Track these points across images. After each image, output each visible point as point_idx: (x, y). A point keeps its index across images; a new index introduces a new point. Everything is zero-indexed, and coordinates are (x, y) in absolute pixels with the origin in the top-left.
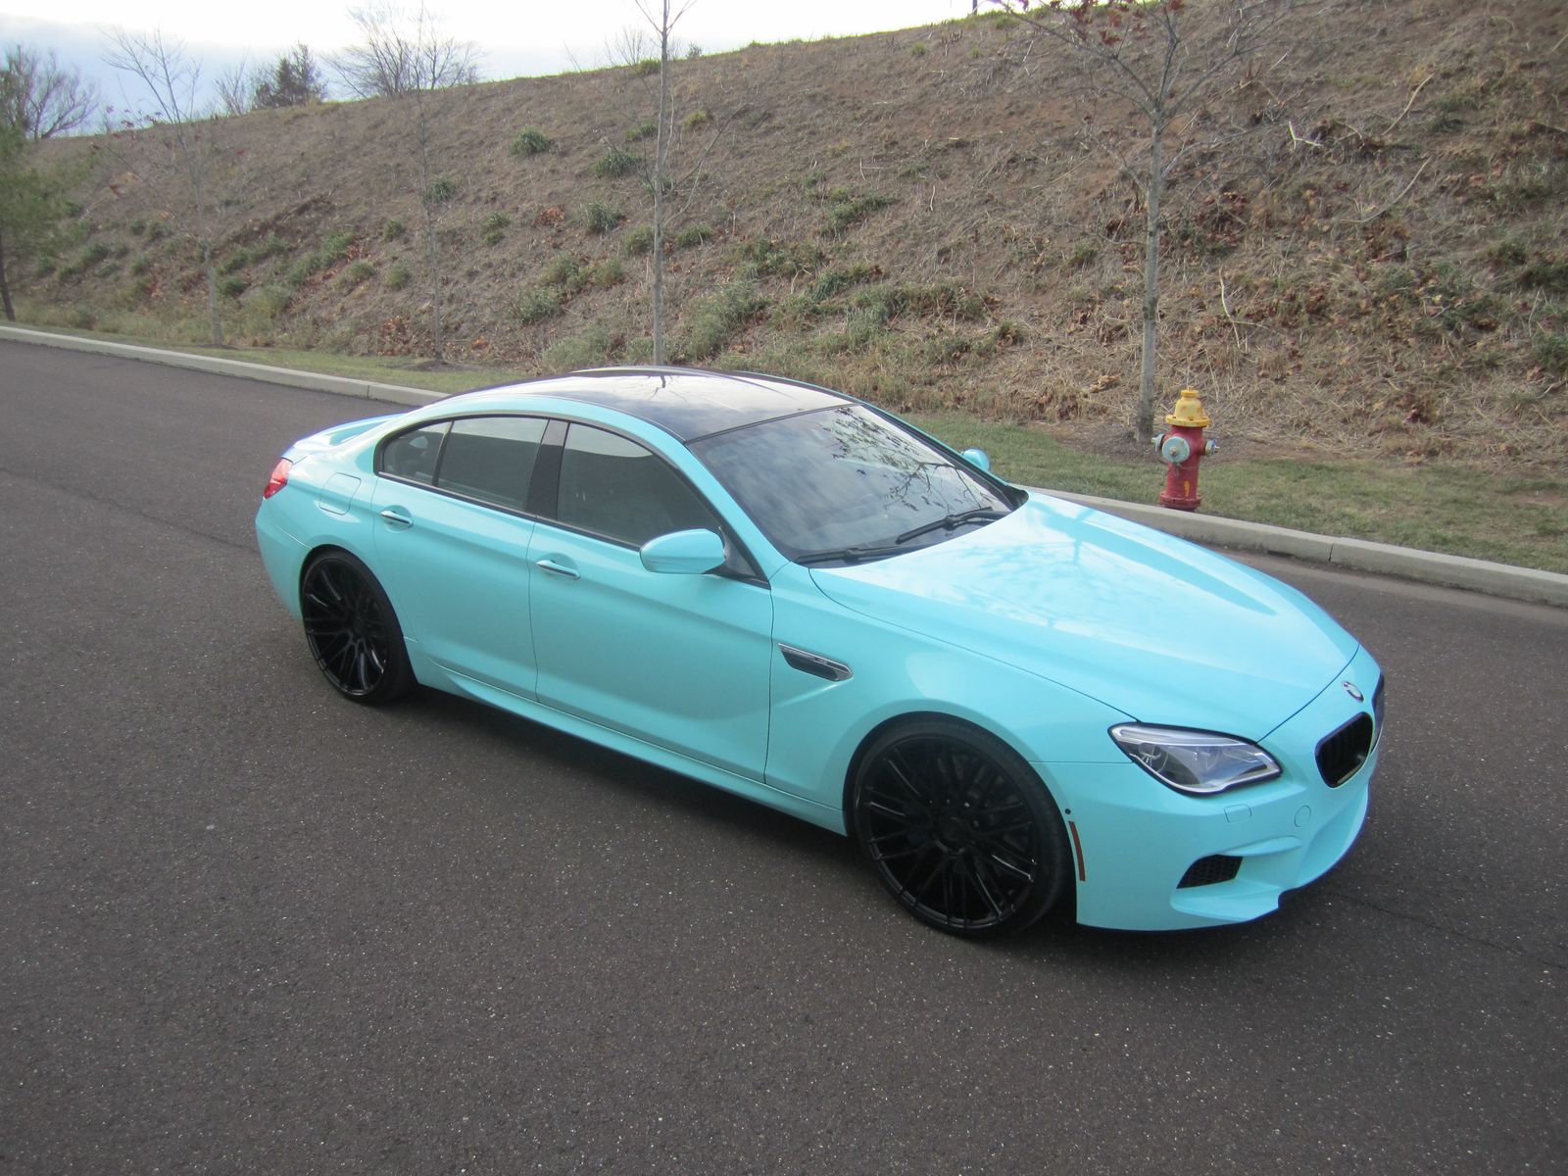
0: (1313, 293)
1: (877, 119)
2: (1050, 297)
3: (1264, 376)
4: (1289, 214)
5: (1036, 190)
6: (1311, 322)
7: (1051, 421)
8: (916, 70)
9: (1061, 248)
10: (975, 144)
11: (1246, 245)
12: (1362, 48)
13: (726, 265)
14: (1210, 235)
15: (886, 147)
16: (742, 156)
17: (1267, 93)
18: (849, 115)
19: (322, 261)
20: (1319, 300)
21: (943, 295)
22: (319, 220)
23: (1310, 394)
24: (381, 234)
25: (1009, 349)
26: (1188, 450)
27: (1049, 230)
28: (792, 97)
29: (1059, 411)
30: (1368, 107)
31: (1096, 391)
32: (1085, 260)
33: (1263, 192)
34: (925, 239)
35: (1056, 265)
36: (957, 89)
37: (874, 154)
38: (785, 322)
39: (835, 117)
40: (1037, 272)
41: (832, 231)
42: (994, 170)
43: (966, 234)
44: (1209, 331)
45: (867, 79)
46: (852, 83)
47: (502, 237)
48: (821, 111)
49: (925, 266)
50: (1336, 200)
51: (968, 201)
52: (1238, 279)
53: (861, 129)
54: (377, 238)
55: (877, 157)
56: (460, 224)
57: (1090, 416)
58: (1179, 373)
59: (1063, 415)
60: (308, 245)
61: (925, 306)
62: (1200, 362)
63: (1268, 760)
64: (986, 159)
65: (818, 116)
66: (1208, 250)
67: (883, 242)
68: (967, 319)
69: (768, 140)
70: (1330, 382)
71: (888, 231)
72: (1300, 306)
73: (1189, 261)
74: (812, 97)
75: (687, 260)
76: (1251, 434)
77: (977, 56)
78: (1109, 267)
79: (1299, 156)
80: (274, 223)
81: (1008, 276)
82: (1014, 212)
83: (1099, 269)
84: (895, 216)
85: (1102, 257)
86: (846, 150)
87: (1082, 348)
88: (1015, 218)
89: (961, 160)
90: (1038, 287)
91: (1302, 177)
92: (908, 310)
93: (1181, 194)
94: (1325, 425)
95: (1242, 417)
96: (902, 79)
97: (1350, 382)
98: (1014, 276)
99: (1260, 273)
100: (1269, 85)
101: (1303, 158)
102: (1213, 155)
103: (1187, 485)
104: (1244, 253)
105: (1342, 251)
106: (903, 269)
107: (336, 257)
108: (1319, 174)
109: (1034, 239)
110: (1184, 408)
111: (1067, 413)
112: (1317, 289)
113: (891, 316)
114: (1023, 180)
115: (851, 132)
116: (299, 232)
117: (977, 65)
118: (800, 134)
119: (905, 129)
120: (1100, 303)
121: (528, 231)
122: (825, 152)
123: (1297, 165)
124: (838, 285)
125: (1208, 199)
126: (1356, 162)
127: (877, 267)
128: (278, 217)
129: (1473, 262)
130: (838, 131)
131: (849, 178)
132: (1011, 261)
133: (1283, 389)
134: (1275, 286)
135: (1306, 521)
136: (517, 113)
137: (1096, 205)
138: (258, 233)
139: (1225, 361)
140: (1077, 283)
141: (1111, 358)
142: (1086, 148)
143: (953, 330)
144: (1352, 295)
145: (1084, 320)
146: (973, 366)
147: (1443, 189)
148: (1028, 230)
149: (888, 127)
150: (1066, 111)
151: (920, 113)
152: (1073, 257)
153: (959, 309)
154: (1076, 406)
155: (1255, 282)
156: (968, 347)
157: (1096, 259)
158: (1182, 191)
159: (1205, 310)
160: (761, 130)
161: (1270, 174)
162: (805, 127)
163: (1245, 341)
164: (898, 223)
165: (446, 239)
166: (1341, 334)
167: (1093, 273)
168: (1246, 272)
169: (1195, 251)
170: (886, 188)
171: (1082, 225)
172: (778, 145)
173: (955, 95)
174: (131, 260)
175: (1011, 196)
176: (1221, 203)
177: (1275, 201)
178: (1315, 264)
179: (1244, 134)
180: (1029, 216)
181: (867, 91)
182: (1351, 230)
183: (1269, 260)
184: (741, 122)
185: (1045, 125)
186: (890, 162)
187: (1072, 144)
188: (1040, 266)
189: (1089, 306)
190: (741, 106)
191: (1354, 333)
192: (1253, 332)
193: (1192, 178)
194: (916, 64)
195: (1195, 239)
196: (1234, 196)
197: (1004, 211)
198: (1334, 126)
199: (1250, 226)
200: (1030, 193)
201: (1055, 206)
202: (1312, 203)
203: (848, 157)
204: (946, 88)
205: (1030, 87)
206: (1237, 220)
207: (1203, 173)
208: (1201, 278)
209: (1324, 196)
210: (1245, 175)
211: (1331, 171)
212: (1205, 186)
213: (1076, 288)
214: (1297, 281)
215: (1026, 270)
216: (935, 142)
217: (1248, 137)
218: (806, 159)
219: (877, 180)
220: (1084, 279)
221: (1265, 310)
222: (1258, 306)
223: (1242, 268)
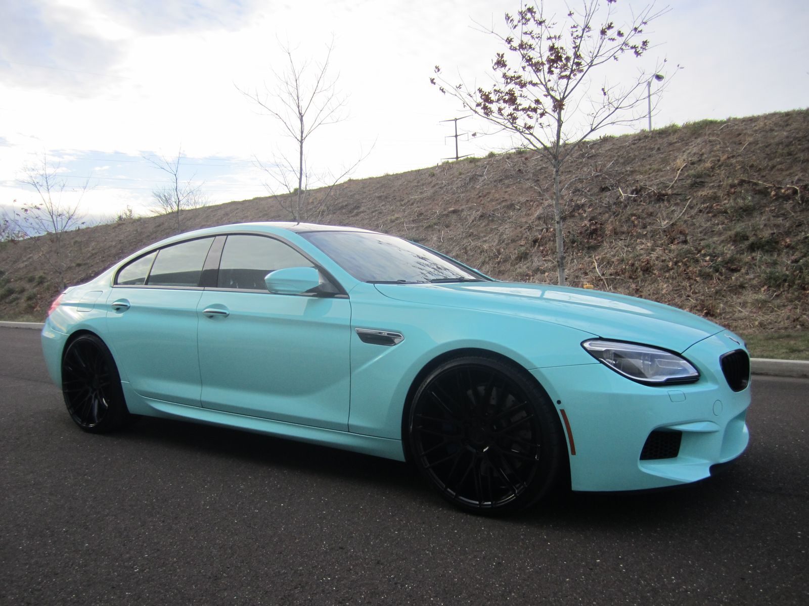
0: (643, 262)
1: (412, 204)
2: (506, 276)
4: (625, 229)
5: (495, 228)
6: (643, 274)
8: (431, 182)
10: (463, 210)
11: (605, 243)
12: (650, 156)
14: (586, 240)
15: (417, 216)
17: (606, 178)
18: (398, 204)
20: (646, 264)
27: (503, 245)
28: (369, 198)
30: (657, 179)
32: (523, 257)
33: (611, 220)
35: (508, 260)
36: (452, 188)
37: (411, 219)
39: (391, 206)
40: (499, 265)
42: (473, 221)
43: (460, 251)
45: (407, 188)
46: (399, 190)
48: (384, 203)
50: (649, 220)
51: (461, 236)
52: (603, 259)
53: (404, 209)
55: (413, 221)
64: (468, 217)
65: (382, 205)
66: (586, 248)
72: (637, 269)
73: (577, 253)
74: (380, 197)
77: (460, 174)
78: (536, 259)
79: (626, 202)
81: (483, 268)
82: (484, 239)
83: (531, 261)
85: (532, 255)
86: (397, 219)
88: (485, 241)
89: (456, 219)
90: (500, 272)
91: (629, 211)
93: (569, 224)
96: (424, 187)
97: (669, 301)
98: (487, 267)
99: (614, 256)
100: (606, 175)
101: (628, 203)
102: (583, 205)
104: (605, 247)
105: (655, 242)
108: (638, 209)
109: (496, 249)
112: (645, 260)
114: (488, 225)
115: (400, 211)
117: (460, 178)
118: (374, 214)
119: (427, 208)
120: (533, 276)
122: (387, 220)
123: (626, 206)
125: (583, 225)
126: (655, 203)
129: (723, 241)
130: (393, 211)
131: (399, 231)
132: (485, 260)
134: (623, 260)
136: (231, 215)
137: (526, 232)
140: (520, 268)
142: (519, 208)
144: (663, 261)
147: (700, 211)
148: (493, 246)
149: (418, 207)
150: (507, 194)
151: (433, 200)
152: (516, 256)
155: (613, 260)
157: (529, 256)
158: (570, 222)
159: (588, 275)
161: (613, 211)
162: (376, 211)
163: (611, 287)
166: (661, 280)
167: (528, 263)
168: (608, 255)
169: (580, 249)
170: (418, 234)
171: (520, 242)
172: (363, 219)
173: (451, 191)
174: (26, 294)
175: (482, 232)
176: (590, 225)
177: (617, 223)
178: (642, 249)
179: (597, 196)
180: (493, 240)
181: (407, 193)
182: (657, 232)
183: (618, 250)
184: (344, 211)
185: (497, 200)
186: (420, 222)
187: (511, 207)
188: (500, 261)
189: (527, 278)
190: (344, 204)
191: (667, 278)
192: (615, 283)
193: (573, 216)
194: (430, 180)
195: (579, 243)
196: (596, 223)
197: (479, 239)
198: (642, 188)
199: (606, 235)
200: (492, 230)
201: (505, 234)
202: (636, 222)
203: (399, 221)
204: (446, 189)
205: (488, 185)
206: (599, 233)
207: (579, 214)
208: (584, 260)
209: (642, 219)
210: (600, 213)
211: (643, 208)
212: (580, 219)
213: (519, 270)
214: (634, 258)
215: (492, 264)
216: (442, 212)
217: (599, 197)
218: (377, 224)
219: (414, 230)
220: (523, 266)
221: (620, 272)
222: (615, 271)
223: (605, 254)
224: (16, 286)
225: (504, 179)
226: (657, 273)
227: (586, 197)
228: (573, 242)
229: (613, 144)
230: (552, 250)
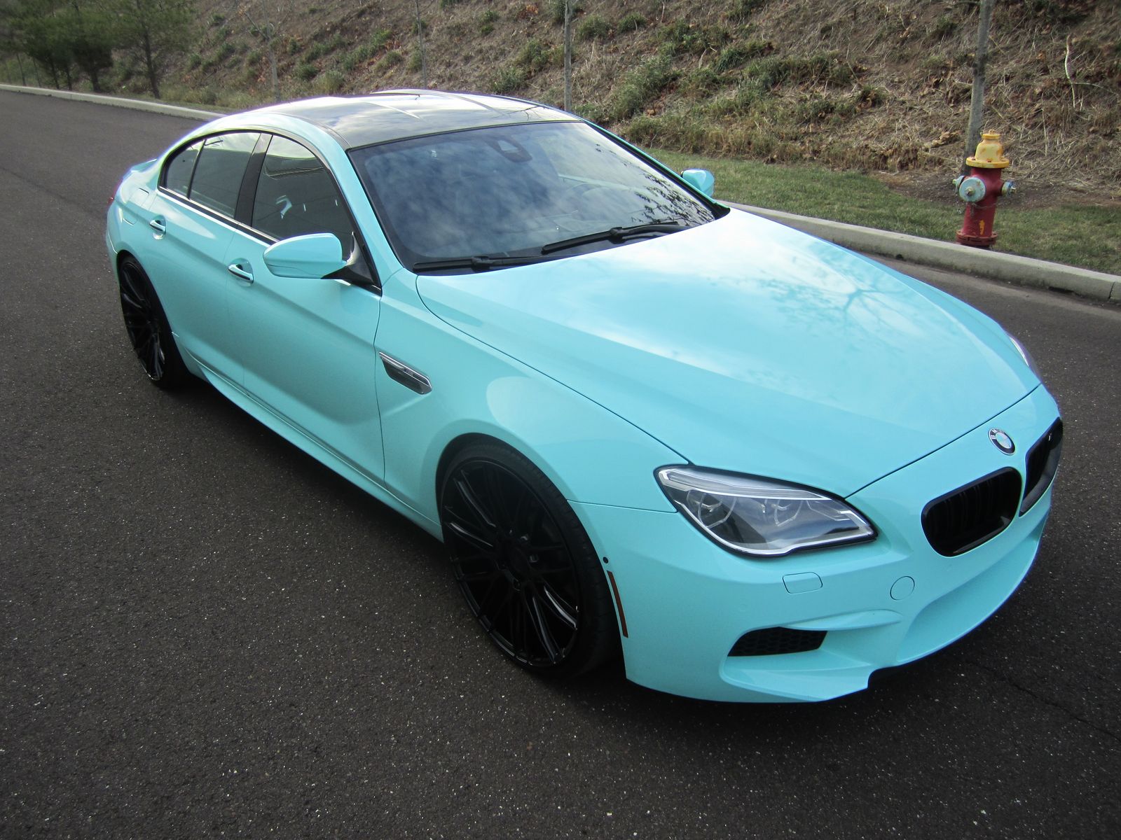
2: (910, 66)
3: (1094, 132)
7: (892, 171)
11: (1097, 12)
13: (651, 46)
14: (1063, 5)
19: (368, 52)
21: (819, 65)
22: (371, 21)
24: (410, 30)
25: (868, 110)
26: (984, 190)
27: (918, 8)
29: (900, 162)
31: (937, 146)
32: (946, 32)
34: (813, 19)
35: (919, 37)
38: (689, 90)
40: (902, 44)
41: (738, 15)
43: (847, 13)
44: (1048, 92)
47: (492, 29)
49: (809, 43)
52: (1082, 45)
54: (408, 33)
56: (465, 20)
57: (927, 167)
58: (1015, 130)
59: (903, 166)
60: (361, 40)
61: (802, 74)
62: (1035, 119)
63: (861, 522)
66: (1059, 20)
67: (778, 24)
68: (837, 85)
71: (783, 14)
73: (1040, 30)
75: (625, 42)
76: (1072, 184)
78: (966, 37)
80: (341, 24)
81: (877, 48)
83: (957, 40)
85: (961, 29)
87: (931, 109)
90: (901, 57)
92: (788, 79)
95: (1067, 169)
98: (883, 48)
99: (1105, 39)
103: (982, 224)
104: (1094, 21)
106: (791, 45)
107: (378, 49)
109: (903, 16)
110: (983, 150)
111: (907, 164)
113: (774, 84)
116: (356, 31)
120: (953, 69)
121: (511, 24)
124: (736, 59)
127: (769, 44)
128: (343, 20)
132: (882, 35)
133: (1110, 143)
135: (1096, 261)
138: (330, 32)
139: (1058, 118)
140: (936, 52)
141: (955, 117)
143: (824, 94)
145: (937, 85)
146: (835, 125)
148: (899, 7)
152: (935, 29)
153: (830, 77)
154: (916, 159)
155: (1100, 47)
156: (832, 109)
157: (955, 31)
159: (1048, 73)
163: (1081, 101)
164: (793, 6)
165: (453, 32)
167: (951, 43)
168: (1093, 37)
169: (1047, 21)
174: (249, 55)
183: (1117, 26)
188: (906, 38)
189: (943, 72)
192: (1090, 93)
195: (1048, 10)
208: (1049, 45)
213: (934, 57)
215: (893, 42)
220: (942, 49)
221: (1105, 72)
222: (1098, 68)
223: (1089, 35)
224: (237, 41)
228: (1039, 7)
230: (998, 21)
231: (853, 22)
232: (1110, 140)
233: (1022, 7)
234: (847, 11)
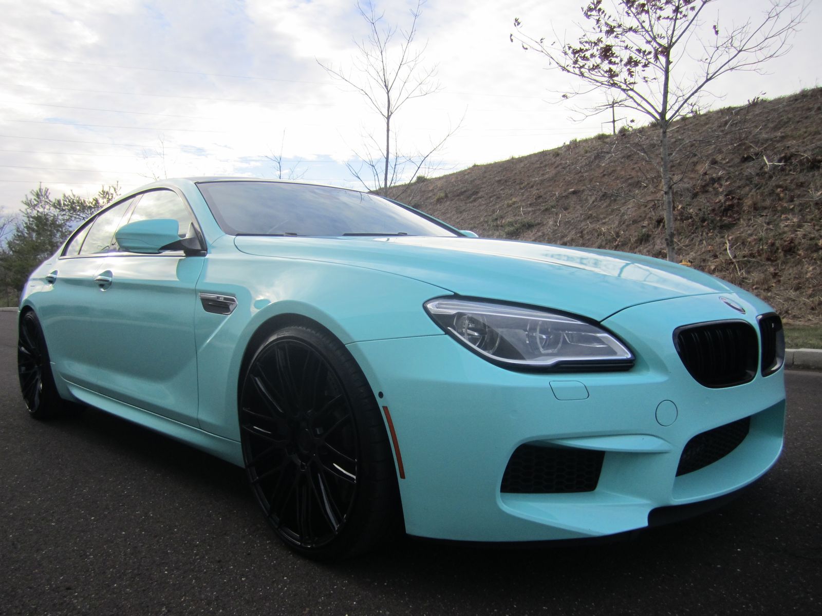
1: (532, 187)
3: (756, 288)
4: (768, 203)
5: (616, 209)
6: (785, 256)
8: (555, 163)
9: (630, 235)
10: (583, 191)
11: (742, 221)
12: (806, 118)
14: (719, 218)
15: (536, 199)
16: (461, 212)
17: (751, 146)
18: (518, 187)
20: (789, 243)
23: (788, 296)
27: (624, 226)
28: (489, 183)
30: (813, 143)
32: (645, 239)
33: (751, 193)
34: (554, 240)
35: (627, 244)
36: (575, 168)
37: (529, 202)
39: (510, 189)
42: (593, 202)
43: (576, 235)
44: (720, 268)
46: (521, 173)
48: (503, 187)
50: (798, 192)
51: (578, 219)
52: (736, 240)
53: (523, 193)
55: (530, 205)
64: (589, 197)
65: (501, 190)
66: (718, 226)
69: (475, 204)
70: (801, 288)
72: (778, 249)
74: (499, 181)
77: (586, 152)
78: (658, 241)
79: (771, 173)
82: (604, 221)
83: (652, 244)
84: (538, 231)
85: (654, 237)
86: (514, 203)
88: (604, 223)
89: (576, 200)
91: (773, 182)
93: (701, 200)
94: (799, 312)
96: (547, 168)
99: (751, 235)
100: (751, 143)
101: (774, 173)
102: (719, 179)
104: (741, 226)
105: (803, 217)
108: (786, 180)
109: (615, 232)
112: (788, 239)
114: (609, 205)
115: (518, 195)
117: (586, 156)
118: (492, 199)
119: (546, 190)
122: (503, 205)
123: (771, 177)
125: (717, 201)
126: (808, 171)
130: (511, 195)
131: (515, 216)
132: (601, 244)
133: (769, 294)
134: (761, 240)
137: (650, 211)
142: (645, 185)
144: (811, 239)
148: (611, 228)
149: (538, 189)
150: (634, 170)
151: (555, 182)
152: (636, 238)
155: (749, 240)
157: (651, 239)
158: (702, 199)
159: (718, 257)
160: (472, 199)
161: (754, 184)
162: (494, 195)
163: (743, 271)
164: (540, 234)
166: (806, 261)
167: (649, 245)
168: (743, 234)
169: (710, 228)
170: (534, 218)
171: (642, 223)
172: (480, 205)
173: (574, 171)
175: (602, 213)
176: (725, 202)
177: (759, 197)
178: (786, 226)
179: (738, 167)
180: (613, 221)
181: (528, 176)
182: (807, 206)
183: (757, 227)
184: (462, 197)
185: (622, 178)
186: (538, 205)
187: (637, 184)
188: (618, 245)
190: (463, 190)
191: (815, 259)
192: (749, 266)
193: (707, 191)
194: (554, 160)
195: (710, 221)
196: (733, 198)
197: (598, 221)
198: (792, 155)
199: (744, 212)
200: (613, 211)
201: (627, 215)
202: (782, 195)
203: (516, 206)
204: (569, 169)
205: (615, 162)
206: (736, 209)
207: (714, 188)
208: (715, 241)
209: (789, 190)
210: (739, 187)
211: (792, 178)
212: (715, 195)
214: (774, 236)
216: (562, 193)
217: (740, 168)
218: (494, 210)
219: (530, 215)
220: (643, 249)
221: (755, 253)
222: (750, 252)
223: (740, 233)
225: (633, 155)
226: (803, 254)
227: (724, 169)
228: (703, 220)
229: (764, 108)
230: (678, 230)
231: (581, 239)
232: (769, 292)
233: (693, 221)
234: (576, 233)
